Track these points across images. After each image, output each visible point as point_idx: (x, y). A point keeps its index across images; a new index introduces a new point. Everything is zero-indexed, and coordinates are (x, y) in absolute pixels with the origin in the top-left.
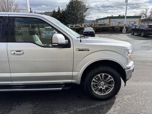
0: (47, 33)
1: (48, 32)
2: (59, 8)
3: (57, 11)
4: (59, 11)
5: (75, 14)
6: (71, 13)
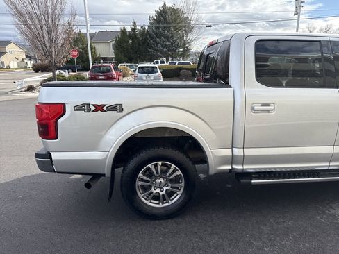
0: (144, 78)
1: (146, 75)
2: (134, 23)
3: (129, 29)
4: (133, 30)
5: (172, 37)
6: (163, 35)
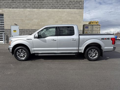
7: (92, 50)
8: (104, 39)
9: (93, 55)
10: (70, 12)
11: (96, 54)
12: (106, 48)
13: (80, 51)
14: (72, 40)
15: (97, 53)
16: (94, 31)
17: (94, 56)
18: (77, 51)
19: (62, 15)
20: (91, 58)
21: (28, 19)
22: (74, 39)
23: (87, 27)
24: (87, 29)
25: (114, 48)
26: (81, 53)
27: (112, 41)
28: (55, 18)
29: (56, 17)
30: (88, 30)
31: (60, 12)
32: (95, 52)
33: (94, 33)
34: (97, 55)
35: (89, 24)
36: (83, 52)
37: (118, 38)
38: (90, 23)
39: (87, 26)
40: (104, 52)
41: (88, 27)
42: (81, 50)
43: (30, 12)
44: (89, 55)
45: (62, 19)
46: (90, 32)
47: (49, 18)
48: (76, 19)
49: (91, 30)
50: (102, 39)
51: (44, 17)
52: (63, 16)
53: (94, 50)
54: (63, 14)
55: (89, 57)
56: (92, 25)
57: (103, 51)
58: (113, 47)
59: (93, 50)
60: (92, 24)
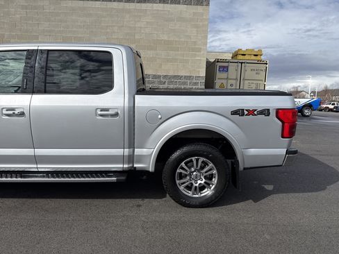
7: (191, 161)
8: (243, 115)
9: (199, 182)
10: (162, 12)
11: (210, 178)
12: (253, 151)
13: (139, 162)
14: (99, 113)
15: (215, 172)
16: (246, 82)
17: (202, 188)
18: (126, 166)
19: (138, 25)
20: (190, 194)
21: (19, 33)
22: (111, 112)
23: (225, 69)
24: (224, 75)
25: (287, 152)
26: (144, 172)
27: (280, 123)
28: (114, 32)
29: (116, 28)
30: (227, 79)
31: (129, 11)
32: (205, 170)
33: (246, 86)
34: (215, 181)
35: (232, 58)
36: (151, 169)
37: (325, 106)
38: (235, 55)
39: (226, 64)
40: (245, 169)
41: (227, 67)
42: (141, 159)
43: (26, 9)
44: (178, 182)
45: (137, 37)
46: (232, 85)
47: (92, 32)
48: (183, 40)
49: (236, 79)
50: (235, 113)
51: (74, 29)
52: (141, 27)
53: (201, 159)
54: (139, 21)
55: (182, 188)
56: (242, 63)
57: (241, 168)
58: (284, 151)
59: (197, 160)
60: (240, 57)
